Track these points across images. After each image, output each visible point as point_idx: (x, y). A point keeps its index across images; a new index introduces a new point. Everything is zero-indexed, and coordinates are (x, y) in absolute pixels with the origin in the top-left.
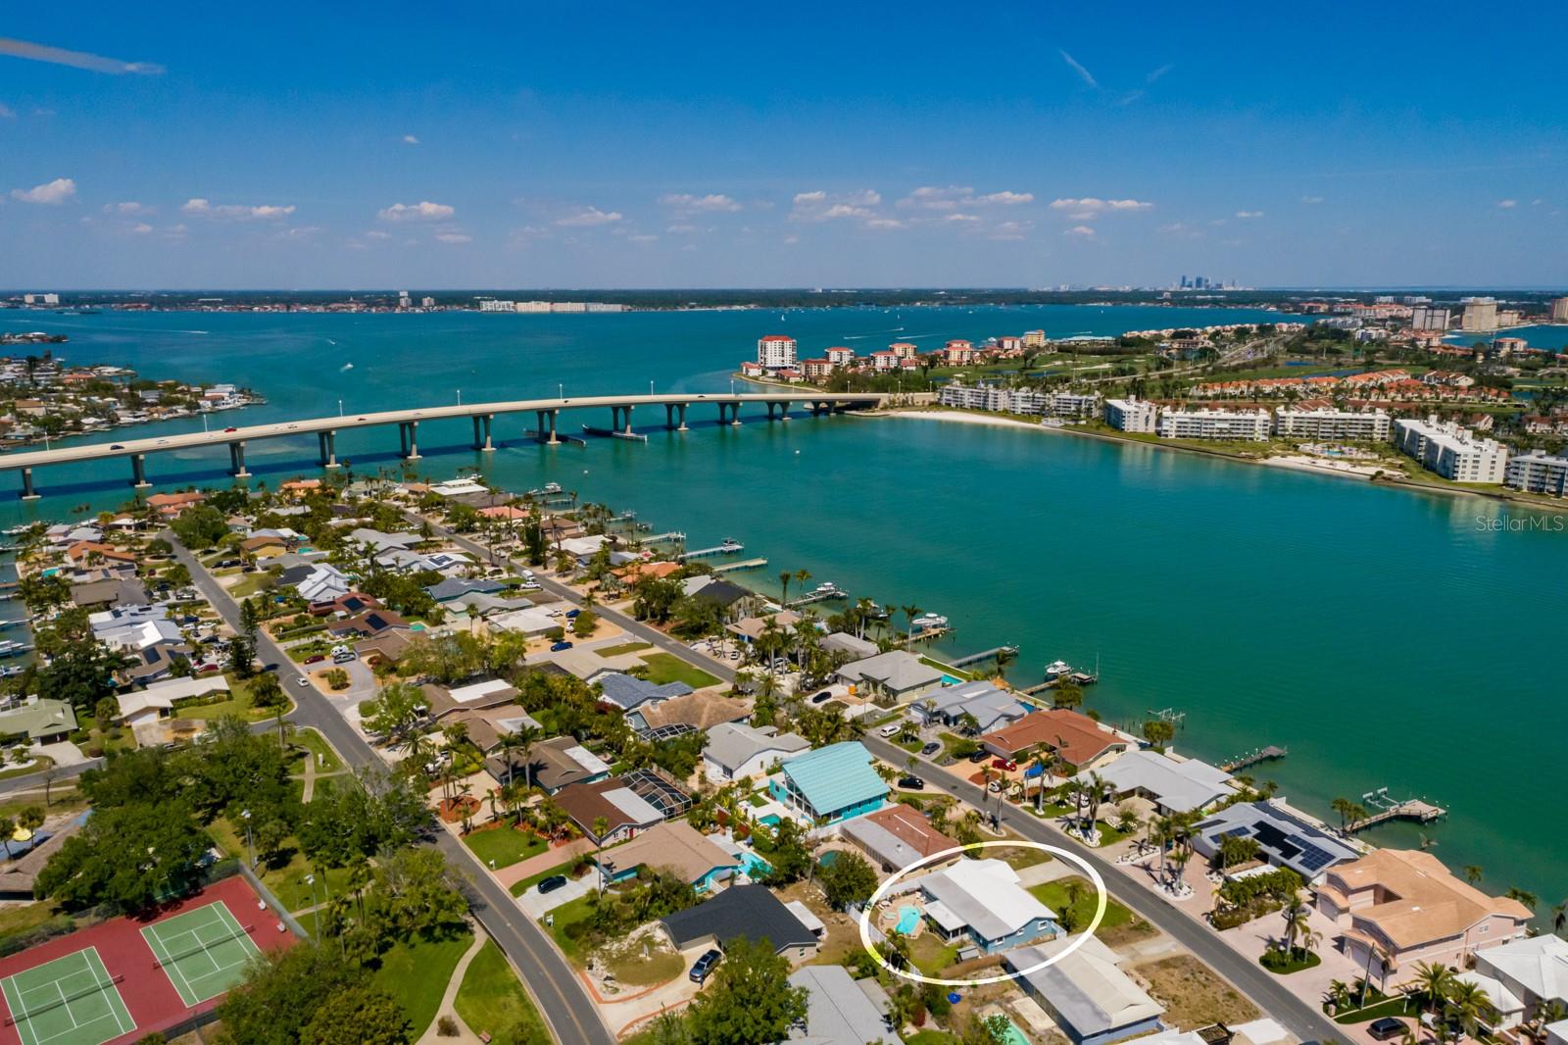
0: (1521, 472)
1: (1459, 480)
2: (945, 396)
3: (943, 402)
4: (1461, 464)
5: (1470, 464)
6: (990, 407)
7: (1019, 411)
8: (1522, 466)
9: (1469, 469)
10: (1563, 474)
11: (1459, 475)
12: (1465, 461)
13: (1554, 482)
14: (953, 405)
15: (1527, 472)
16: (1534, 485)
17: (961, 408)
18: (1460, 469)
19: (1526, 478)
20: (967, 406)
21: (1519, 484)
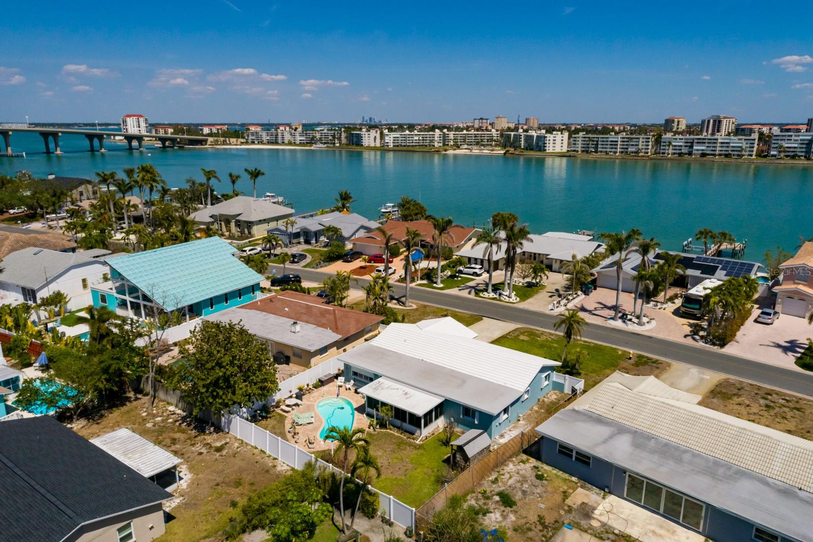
0: (577, 142)
1: (547, 151)
2: (251, 137)
3: (250, 141)
4: (547, 142)
5: (551, 142)
6: (280, 141)
7: (298, 142)
8: (578, 139)
9: (551, 145)
10: (597, 141)
11: (547, 148)
12: (549, 140)
13: (593, 146)
14: (256, 142)
15: (580, 142)
16: (584, 149)
17: (262, 143)
18: (547, 145)
19: (580, 146)
20: (265, 141)
21: (577, 149)
